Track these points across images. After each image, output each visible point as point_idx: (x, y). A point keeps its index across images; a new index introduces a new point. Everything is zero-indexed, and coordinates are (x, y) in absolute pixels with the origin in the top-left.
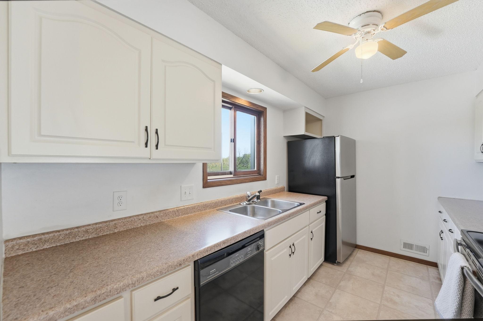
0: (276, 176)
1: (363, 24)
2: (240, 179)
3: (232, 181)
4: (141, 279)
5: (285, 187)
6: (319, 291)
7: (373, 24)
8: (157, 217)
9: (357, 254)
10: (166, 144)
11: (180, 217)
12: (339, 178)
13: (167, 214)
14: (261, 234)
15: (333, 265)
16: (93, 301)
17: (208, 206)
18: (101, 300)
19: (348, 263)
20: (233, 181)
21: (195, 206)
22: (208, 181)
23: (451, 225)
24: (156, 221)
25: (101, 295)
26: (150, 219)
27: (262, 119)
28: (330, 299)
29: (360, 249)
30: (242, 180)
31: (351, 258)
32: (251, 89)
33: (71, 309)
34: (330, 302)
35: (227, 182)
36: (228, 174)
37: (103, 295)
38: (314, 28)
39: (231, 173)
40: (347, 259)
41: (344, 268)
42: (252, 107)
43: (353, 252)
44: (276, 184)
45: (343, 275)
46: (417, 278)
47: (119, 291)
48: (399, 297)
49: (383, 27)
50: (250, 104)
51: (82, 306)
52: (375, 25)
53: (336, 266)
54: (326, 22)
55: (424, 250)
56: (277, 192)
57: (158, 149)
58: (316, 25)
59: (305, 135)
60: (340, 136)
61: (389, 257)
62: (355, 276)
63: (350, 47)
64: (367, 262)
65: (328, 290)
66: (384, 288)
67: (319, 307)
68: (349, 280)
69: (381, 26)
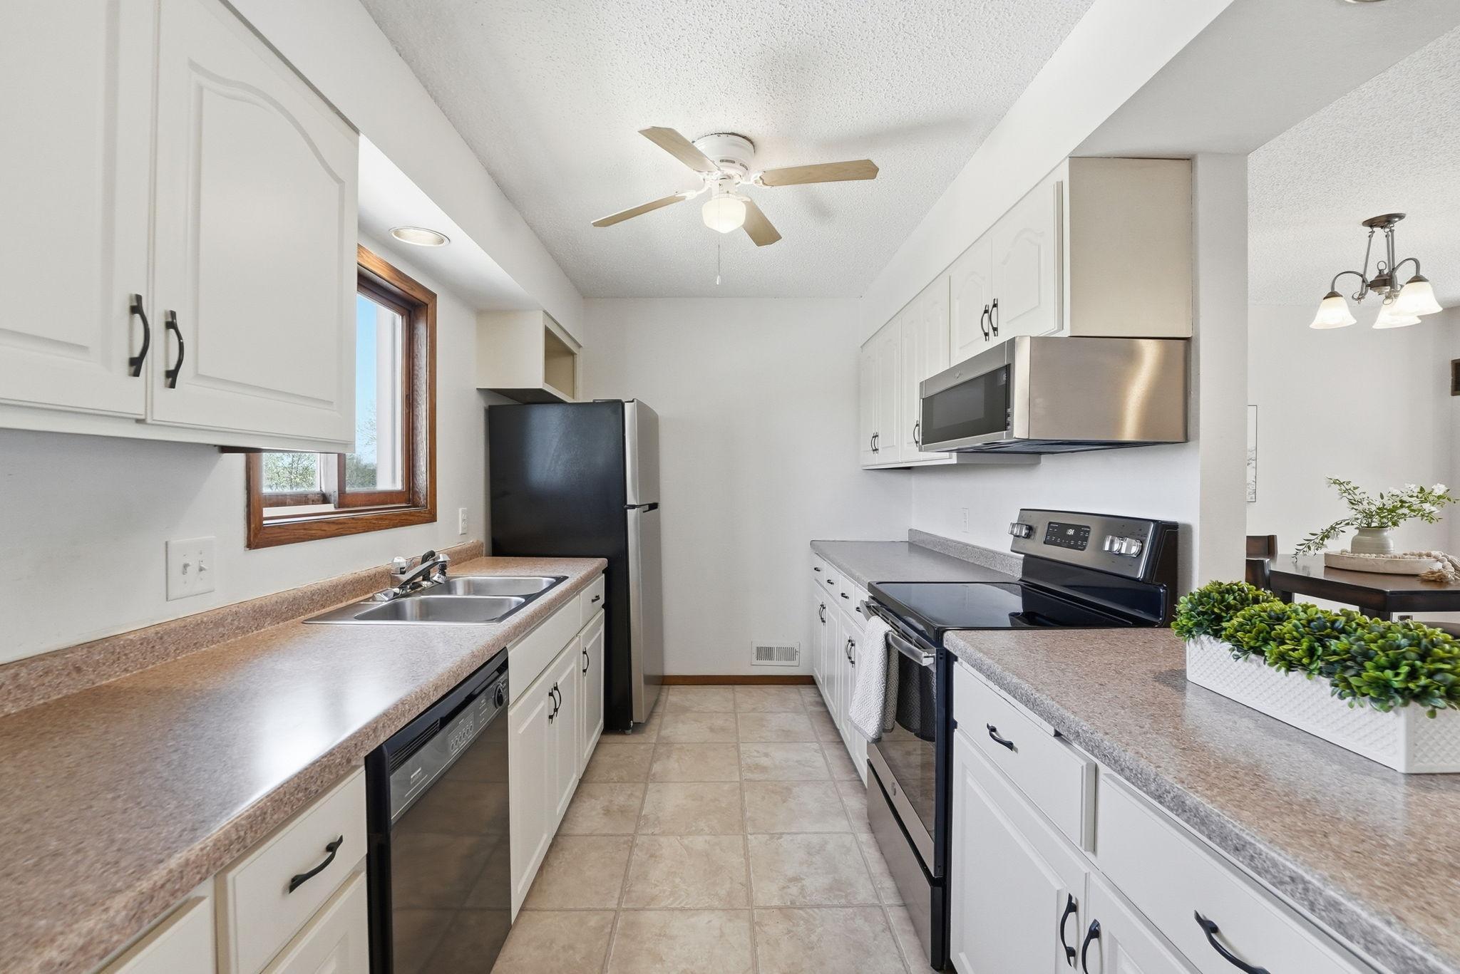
0: (460, 510)
1: (724, 157)
2: (362, 519)
3: (341, 523)
4: (260, 818)
5: (483, 544)
6: (612, 801)
7: (741, 164)
8: (78, 670)
10: (200, 372)
11: (169, 660)
12: (633, 507)
13: (119, 653)
14: (497, 663)
15: (625, 734)
16: (133, 921)
17: (268, 614)
18: (157, 911)
19: (656, 721)
20: (345, 523)
21: (223, 619)
22: (265, 522)
23: (844, 583)
24: (73, 686)
25: (156, 894)
26: (47, 680)
27: (422, 330)
28: (641, 808)
29: (671, 686)
30: (368, 521)
31: (659, 710)
32: (408, 227)
33: (68, 965)
34: (644, 815)
35: (325, 527)
36: (314, 502)
37: (162, 894)
38: (640, 132)
39: (324, 499)
40: (651, 715)
41: (651, 736)
42: (396, 286)
43: (659, 695)
44: (460, 533)
45: (652, 750)
46: (788, 712)
47: (204, 870)
48: (767, 758)
49: (758, 178)
50: (391, 274)
51: (103, 946)
52: (743, 166)
53: (633, 735)
54: (670, 130)
55: (790, 654)
56: (464, 557)
57: (174, 387)
58: (648, 126)
59: (541, 390)
60: (635, 400)
61: (731, 686)
62: (678, 746)
63: (690, 195)
64: (695, 709)
65: (629, 793)
66: (738, 751)
67: (623, 835)
68: (668, 757)
69: (755, 175)
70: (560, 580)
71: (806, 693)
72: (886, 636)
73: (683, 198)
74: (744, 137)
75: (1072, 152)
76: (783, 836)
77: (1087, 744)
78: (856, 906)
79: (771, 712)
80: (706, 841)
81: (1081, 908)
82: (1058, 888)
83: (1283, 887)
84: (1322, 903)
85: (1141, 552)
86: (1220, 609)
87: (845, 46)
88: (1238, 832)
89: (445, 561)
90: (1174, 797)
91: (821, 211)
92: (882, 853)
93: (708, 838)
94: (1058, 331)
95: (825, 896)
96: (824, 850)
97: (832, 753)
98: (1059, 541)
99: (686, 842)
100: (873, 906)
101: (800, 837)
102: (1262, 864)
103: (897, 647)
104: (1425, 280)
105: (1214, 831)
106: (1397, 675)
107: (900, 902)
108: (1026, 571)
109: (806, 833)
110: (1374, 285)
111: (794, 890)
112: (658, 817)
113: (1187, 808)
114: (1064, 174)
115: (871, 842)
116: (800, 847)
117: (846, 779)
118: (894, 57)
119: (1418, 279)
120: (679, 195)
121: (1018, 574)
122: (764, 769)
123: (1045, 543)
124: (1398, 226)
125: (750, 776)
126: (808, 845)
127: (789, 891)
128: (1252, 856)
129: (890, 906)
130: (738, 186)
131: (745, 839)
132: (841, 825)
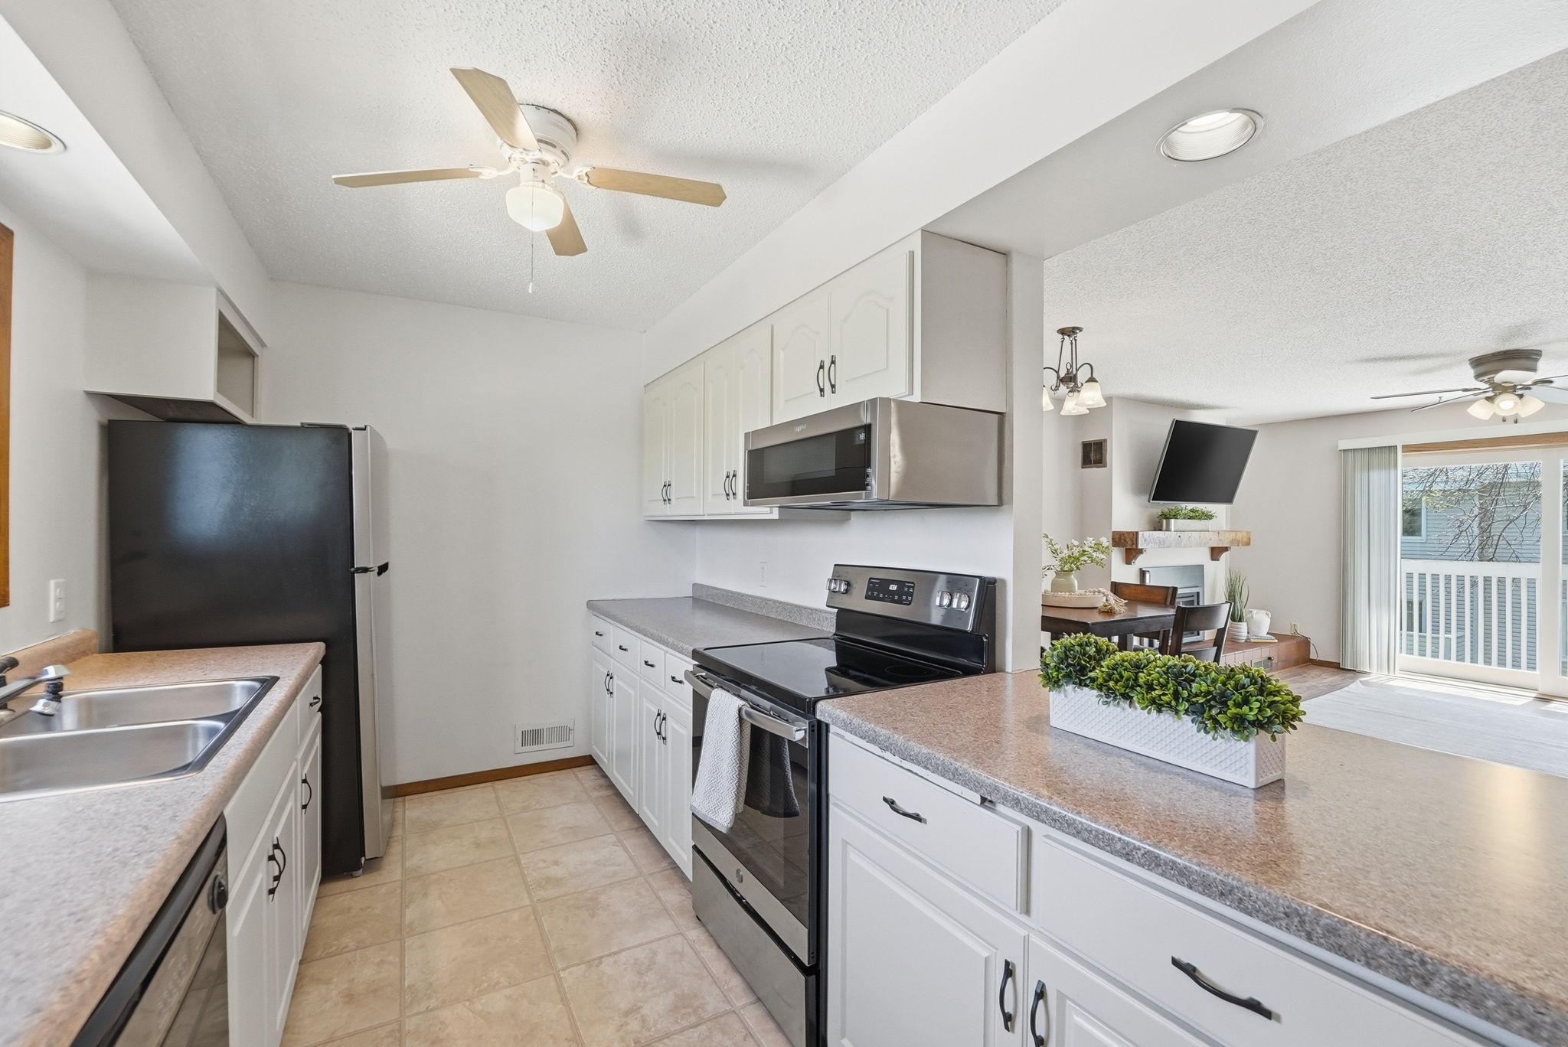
0: (53, 582)
5: (94, 634)
6: (353, 979)
7: (561, 151)
9: (407, 812)
12: (362, 570)
15: (352, 876)
19: (396, 849)
23: (647, 650)
28: (402, 979)
29: (407, 797)
31: (397, 833)
34: (409, 987)
38: (453, 71)
40: (387, 844)
41: (392, 872)
43: (395, 812)
44: (52, 618)
45: (399, 891)
46: (568, 803)
48: (558, 865)
49: (584, 174)
53: (367, 876)
54: (501, 80)
55: (563, 733)
56: (62, 659)
59: (211, 405)
60: (368, 428)
61: (489, 784)
62: (434, 877)
63: (488, 173)
64: (446, 823)
65: (378, 960)
66: (519, 864)
67: (382, 1026)
68: (425, 895)
69: (581, 169)
70: (268, 683)
71: (586, 774)
72: (740, 710)
73: (477, 175)
74: (569, 120)
75: (926, 226)
76: (603, 960)
77: (1030, 810)
78: (710, 1020)
79: (549, 807)
80: (506, 996)
81: (1019, 972)
82: (985, 954)
83: (1277, 923)
84: (1320, 932)
85: (969, 606)
86: (1085, 661)
87: (720, 48)
88: (1221, 878)
89: (61, 678)
90: (1146, 853)
91: (631, 229)
92: (719, 947)
93: (507, 992)
94: (909, 395)
95: (671, 1020)
96: (655, 964)
97: (635, 843)
98: (881, 596)
99: (478, 1006)
100: (727, 1013)
101: (623, 956)
102: (1252, 905)
103: (748, 720)
104: (1096, 381)
105: (1196, 881)
106: (1251, 709)
107: (752, 999)
108: (840, 626)
109: (628, 949)
110: (1061, 380)
111: (634, 1025)
112: (431, 984)
113: (1162, 861)
114: (916, 244)
115: (703, 938)
116: (626, 969)
117: (658, 870)
118: (766, 81)
119: (1092, 380)
120: (474, 170)
121: (831, 629)
122: (558, 882)
123: (866, 598)
124: (1079, 335)
125: (542, 894)
126: (636, 963)
127: (629, 1028)
128: (1241, 899)
129: (743, 1007)
130: (555, 175)
131: (559, 981)
132: (665, 926)
